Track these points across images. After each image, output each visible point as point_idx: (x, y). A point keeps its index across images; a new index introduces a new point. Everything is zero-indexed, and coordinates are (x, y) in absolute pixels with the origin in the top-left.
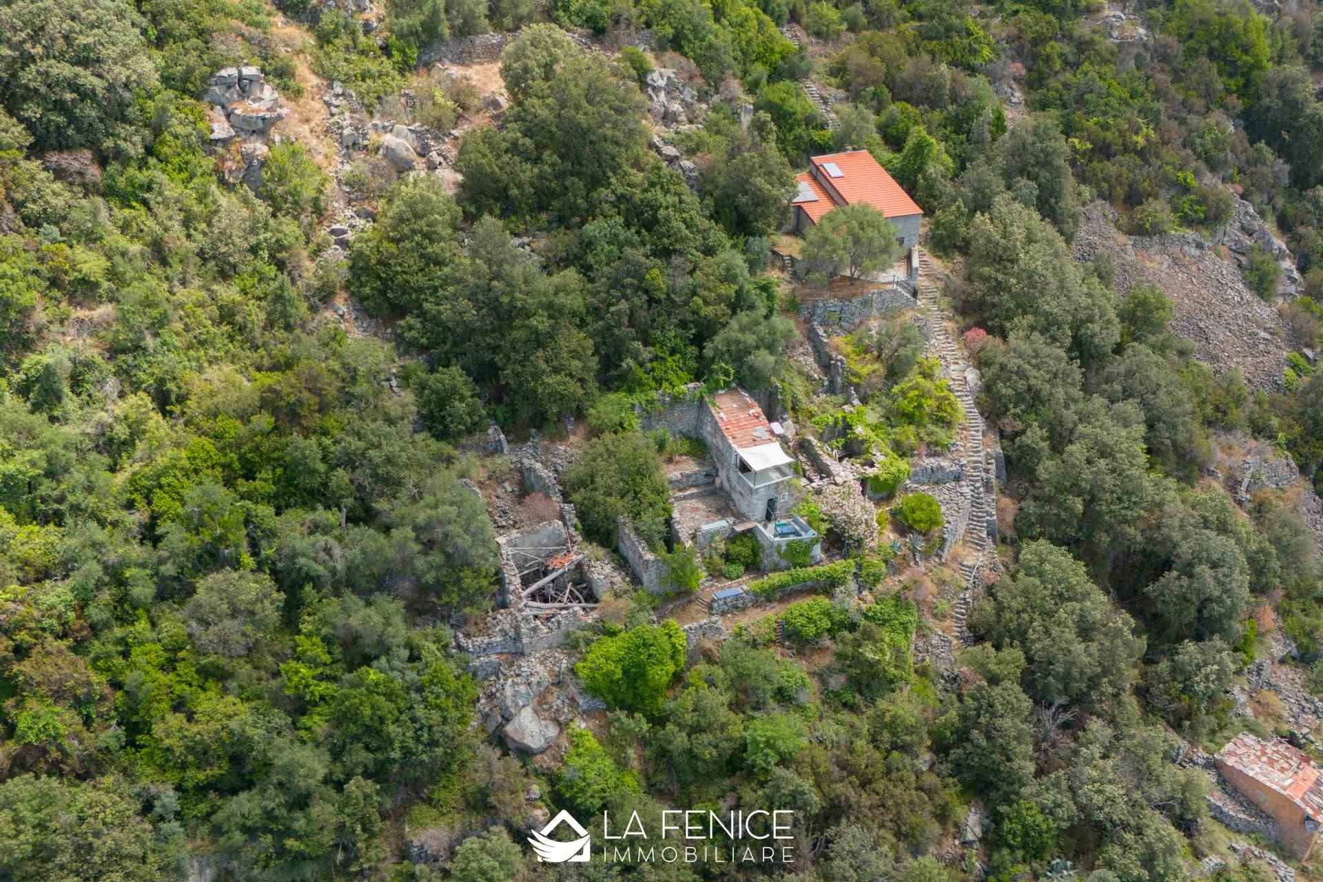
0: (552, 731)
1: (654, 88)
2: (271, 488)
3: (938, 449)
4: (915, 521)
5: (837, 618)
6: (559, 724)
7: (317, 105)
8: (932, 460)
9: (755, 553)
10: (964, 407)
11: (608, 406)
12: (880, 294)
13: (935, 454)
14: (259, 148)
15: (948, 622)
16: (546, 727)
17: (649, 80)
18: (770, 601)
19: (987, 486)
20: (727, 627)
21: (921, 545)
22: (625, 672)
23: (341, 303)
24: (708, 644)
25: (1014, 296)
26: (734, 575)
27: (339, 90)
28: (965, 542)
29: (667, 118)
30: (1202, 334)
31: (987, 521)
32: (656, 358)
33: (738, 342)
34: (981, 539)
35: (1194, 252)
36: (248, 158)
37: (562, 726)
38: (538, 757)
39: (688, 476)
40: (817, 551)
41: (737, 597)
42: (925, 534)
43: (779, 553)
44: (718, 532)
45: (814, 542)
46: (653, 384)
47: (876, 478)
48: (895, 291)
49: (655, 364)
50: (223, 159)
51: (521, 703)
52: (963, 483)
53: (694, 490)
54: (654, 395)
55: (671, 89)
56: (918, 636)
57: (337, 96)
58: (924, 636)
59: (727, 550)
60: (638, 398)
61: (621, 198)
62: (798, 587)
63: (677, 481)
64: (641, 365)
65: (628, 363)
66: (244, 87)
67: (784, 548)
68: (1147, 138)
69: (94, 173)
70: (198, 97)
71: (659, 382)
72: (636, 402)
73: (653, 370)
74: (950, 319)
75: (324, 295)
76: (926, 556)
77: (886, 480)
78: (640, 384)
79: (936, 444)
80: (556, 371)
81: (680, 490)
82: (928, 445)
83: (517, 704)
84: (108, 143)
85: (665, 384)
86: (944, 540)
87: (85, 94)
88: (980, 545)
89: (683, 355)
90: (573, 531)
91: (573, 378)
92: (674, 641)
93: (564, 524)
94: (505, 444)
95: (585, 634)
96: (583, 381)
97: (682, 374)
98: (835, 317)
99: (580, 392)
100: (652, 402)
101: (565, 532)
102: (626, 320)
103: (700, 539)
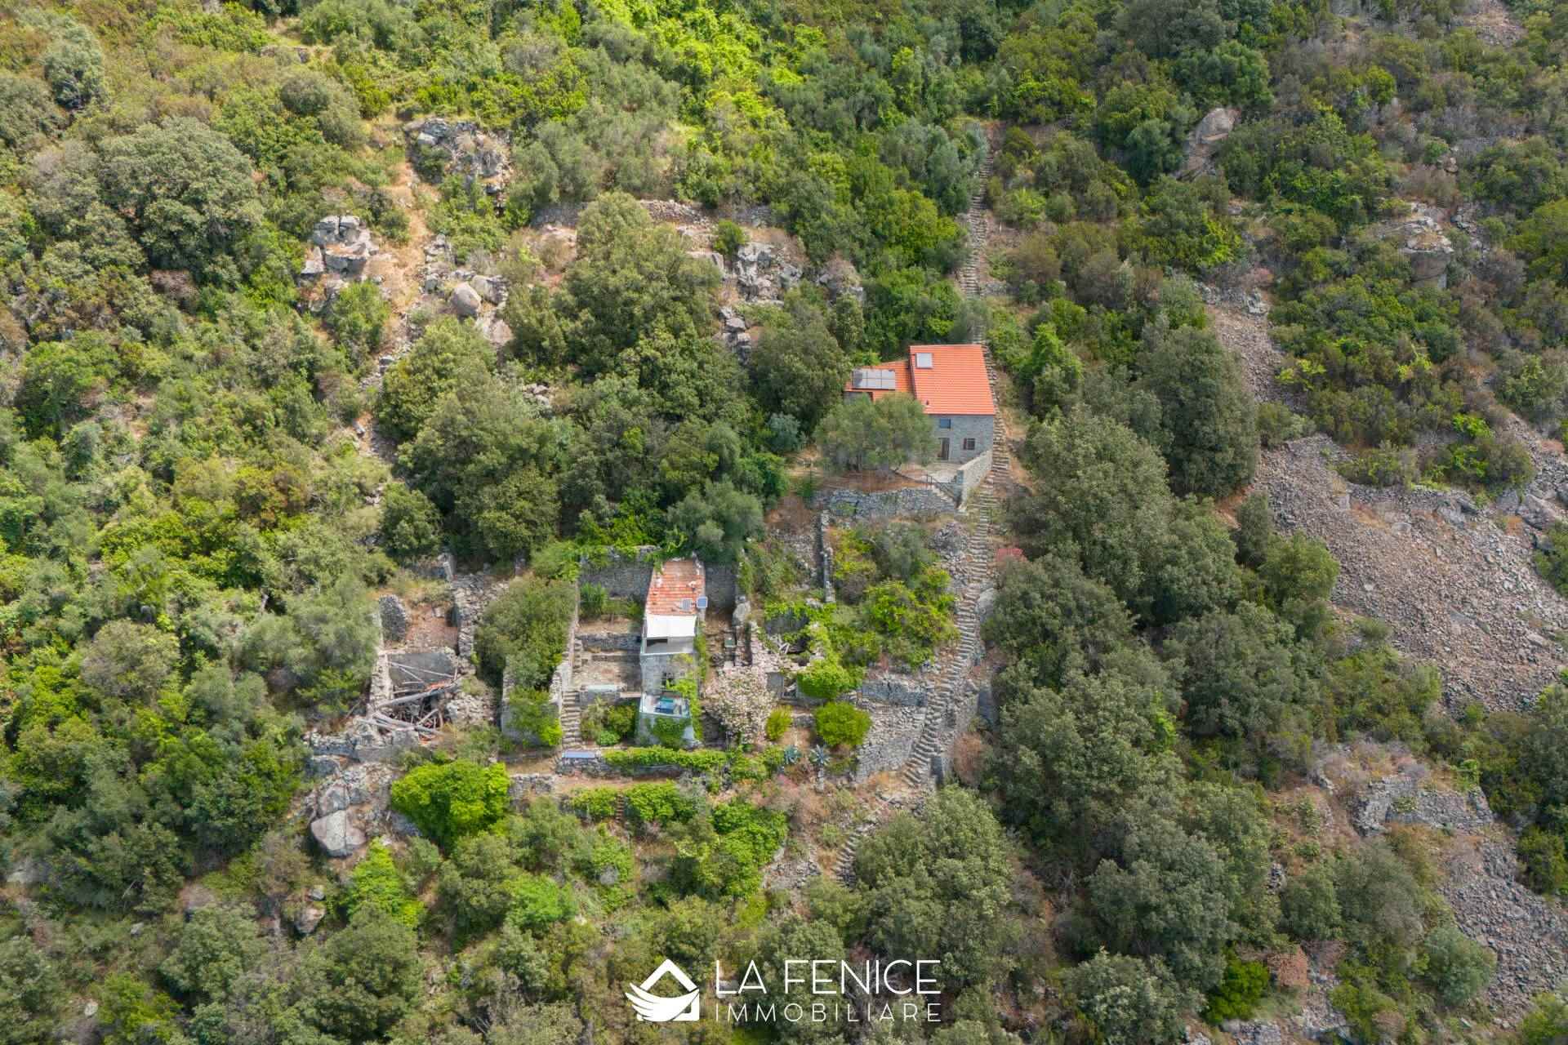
0: (356, 840)
1: (743, 262)
2: (224, 568)
3: (908, 666)
5: (682, 807)
6: (366, 835)
7: (418, 253)
8: (893, 677)
9: (633, 724)
10: (965, 629)
11: (552, 552)
12: (910, 493)
13: (903, 672)
14: (341, 284)
15: (832, 853)
16: (353, 834)
17: (739, 254)
18: (624, 775)
19: (951, 720)
20: (561, 786)
22: (433, 799)
23: (362, 424)
24: (533, 799)
25: (1064, 515)
26: (605, 741)
27: (440, 241)
28: (900, 774)
29: (748, 291)
30: (1417, 617)
31: (933, 758)
32: (617, 515)
33: (696, 510)
34: (918, 775)
35: (1457, 516)
36: (327, 291)
37: (368, 837)
38: (334, 861)
39: (616, 638)
40: (690, 734)
41: (587, 761)
42: (835, 749)
43: (649, 727)
44: (603, 695)
45: (686, 723)
46: (607, 539)
47: (802, 677)
48: (929, 492)
49: (615, 520)
50: (309, 291)
51: (336, 805)
52: (923, 709)
53: (619, 654)
54: (604, 550)
55: (766, 264)
56: (785, 857)
57: (438, 247)
58: (792, 858)
59: (605, 715)
60: (587, 550)
61: (646, 360)
64: (599, 518)
65: (586, 514)
66: (344, 233)
67: (653, 723)
68: (1418, 370)
69: (189, 291)
70: (302, 238)
71: (614, 538)
72: (582, 553)
73: (612, 526)
74: (998, 533)
75: (349, 417)
78: (594, 537)
79: (905, 659)
80: (501, 508)
81: (606, 651)
82: (895, 659)
83: (331, 804)
84: (208, 269)
85: (619, 541)
86: (857, 761)
87: (190, 228)
88: (915, 782)
89: (646, 515)
90: (464, 663)
91: (517, 517)
92: (490, 783)
93: (458, 654)
94: (449, 571)
95: (413, 755)
96: (530, 524)
97: (639, 534)
98: (850, 509)
99: (526, 533)
100: (598, 556)
101: (456, 661)
102: (592, 472)
103: (583, 698)
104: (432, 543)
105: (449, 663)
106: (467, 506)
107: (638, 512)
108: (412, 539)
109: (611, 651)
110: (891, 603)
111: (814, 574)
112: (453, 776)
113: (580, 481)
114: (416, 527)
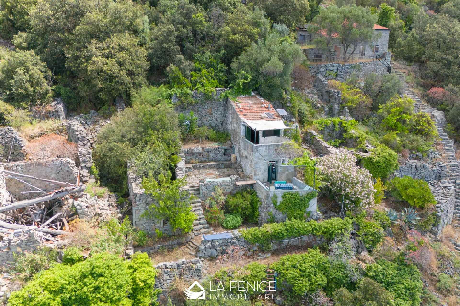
3: (420, 154)
4: (408, 196)
5: (334, 274)
8: (416, 161)
9: (253, 206)
12: (365, 65)
13: (418, 158)
18: (263, 252)
21: (416, 220)
26: (230, 225)
33: (256, 58)
39: (209, 152)
41: (227, 242)
42: (419, 210)
43: (275, 205)
44: (220, 186)
45: (310, 196)
46: (190, 85)
47: (370, 159)
48: (374, 64)
49: (193, 73)
52: (446, 181)
53: (213, 163)
54: (188, 90)
59: (226, 202)
60: (176, 91)
62: (294, 241)
63: (200, 154)
64: (183, 71)
65: (172, 67)
67: (280, 200)
71: (194, 83)
72: (173, 93)
76: (423, 230)
77: (378, 162)
79: (418, 150)
81: (203, 161)
82: (411, 150)
85: (199, 85)
86: (438, 217)
89: (215, 69)
90: (85, 172)
91: (120, 64)
92: (136, 274)
93: (78, 165)
94: (62, 113)
95: (37, 257)
96: (130, 73)
97: (212, 81)
98: (334, 74)
99: (127, 79)
100: (185, 95)
101: (76, 171)
102: (173, 39)
103: (203, 190)
104: (47, 92)
105: (70, 173)
106: (77, 58)
107: (209, 66)
108: (28, 85)
109: (205, 162)
110: (400, 113)
111: (327, 109)
112: (92, 274)
113: (165, 45)
114: (31, 76)
